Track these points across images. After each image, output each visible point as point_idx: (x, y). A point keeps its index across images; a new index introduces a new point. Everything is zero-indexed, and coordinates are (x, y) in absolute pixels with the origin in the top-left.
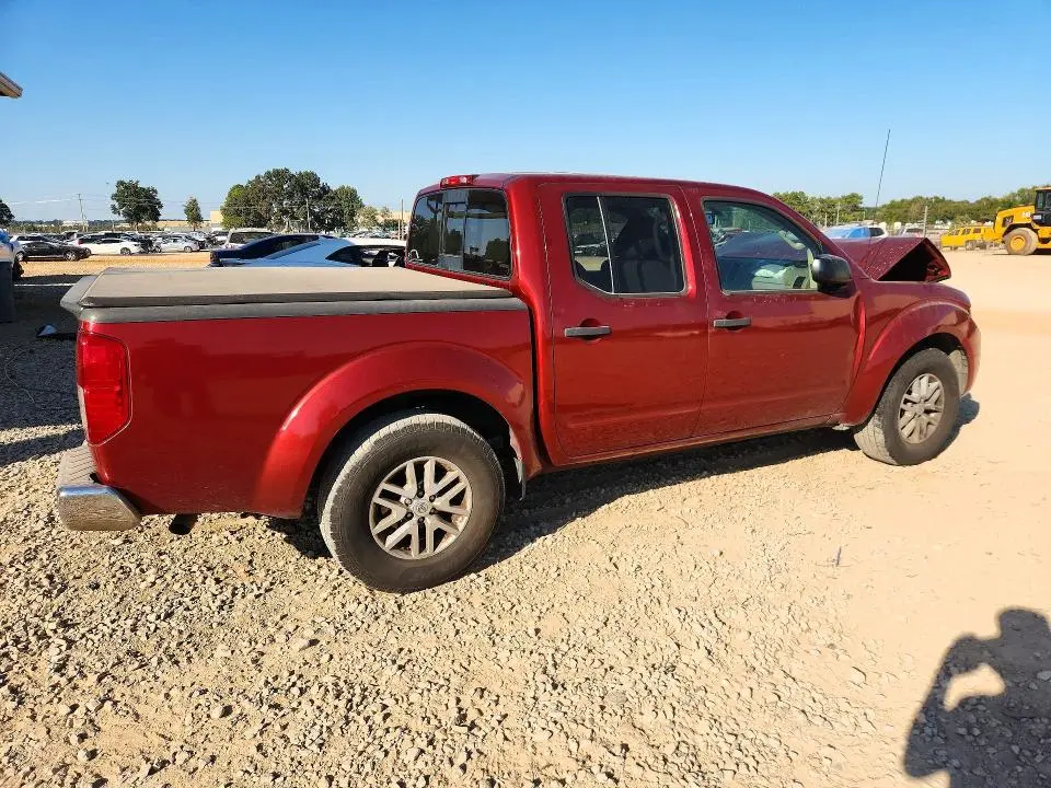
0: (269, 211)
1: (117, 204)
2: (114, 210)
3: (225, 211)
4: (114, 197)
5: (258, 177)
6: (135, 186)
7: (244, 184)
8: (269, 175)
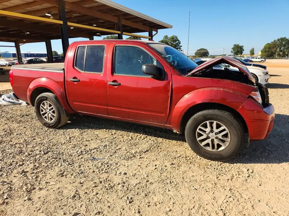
0: (276, 51)
1: (233, 51)
2: (232, 52)
3: (262, 51)
4: (232, 49)
5: (275, 41)
6: (238, 45)
7: (270, 43)
8: (278, 40)
